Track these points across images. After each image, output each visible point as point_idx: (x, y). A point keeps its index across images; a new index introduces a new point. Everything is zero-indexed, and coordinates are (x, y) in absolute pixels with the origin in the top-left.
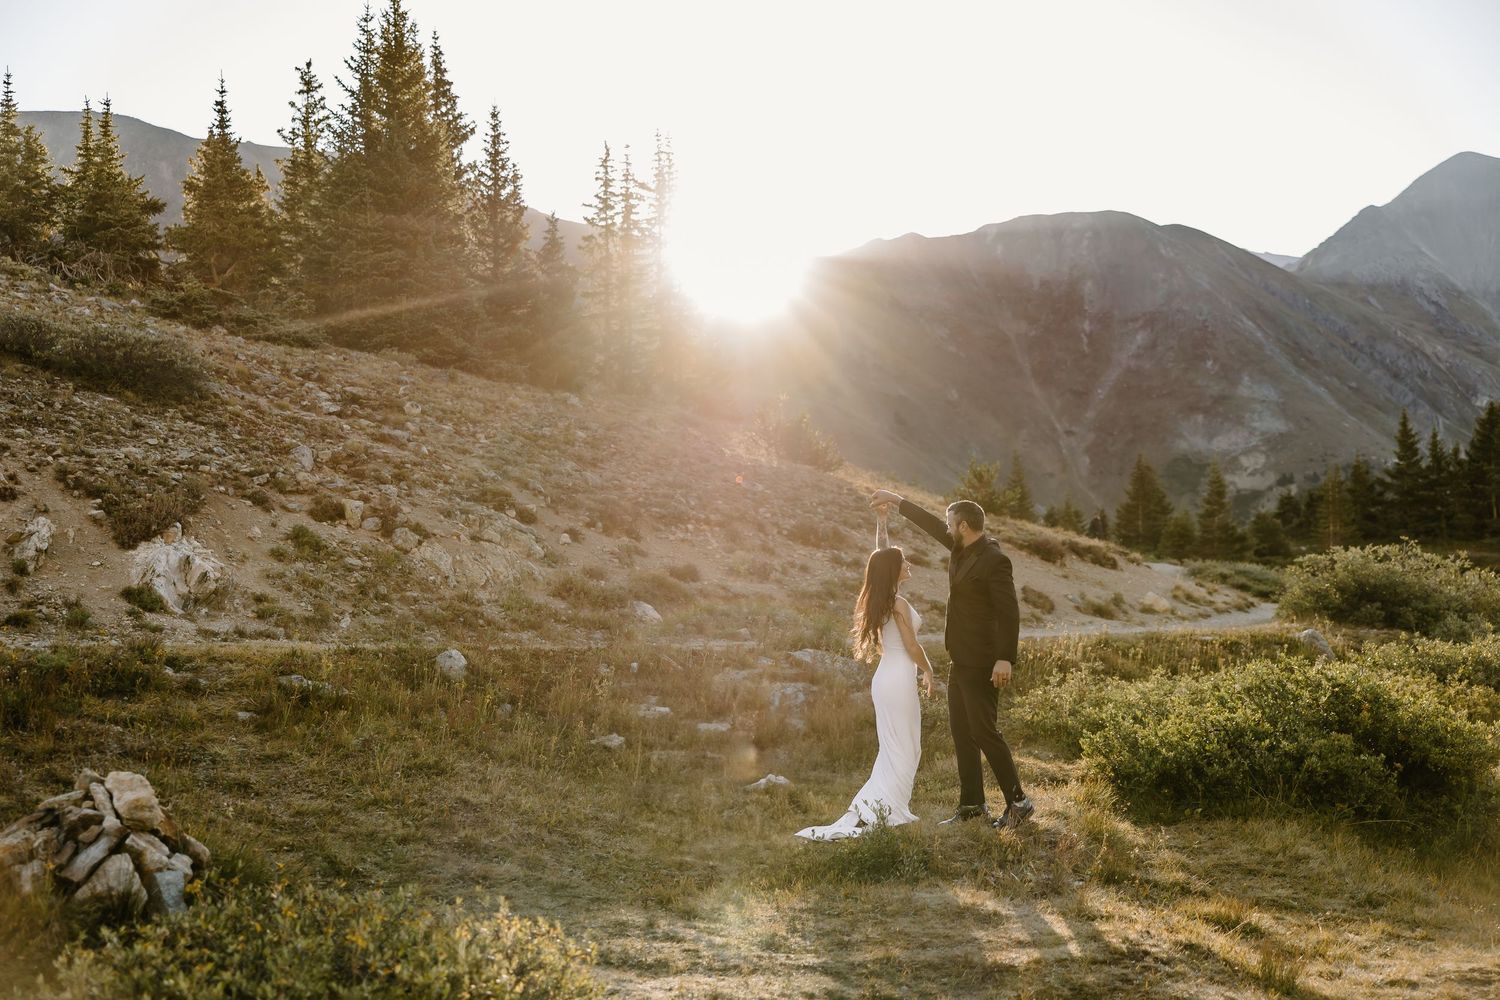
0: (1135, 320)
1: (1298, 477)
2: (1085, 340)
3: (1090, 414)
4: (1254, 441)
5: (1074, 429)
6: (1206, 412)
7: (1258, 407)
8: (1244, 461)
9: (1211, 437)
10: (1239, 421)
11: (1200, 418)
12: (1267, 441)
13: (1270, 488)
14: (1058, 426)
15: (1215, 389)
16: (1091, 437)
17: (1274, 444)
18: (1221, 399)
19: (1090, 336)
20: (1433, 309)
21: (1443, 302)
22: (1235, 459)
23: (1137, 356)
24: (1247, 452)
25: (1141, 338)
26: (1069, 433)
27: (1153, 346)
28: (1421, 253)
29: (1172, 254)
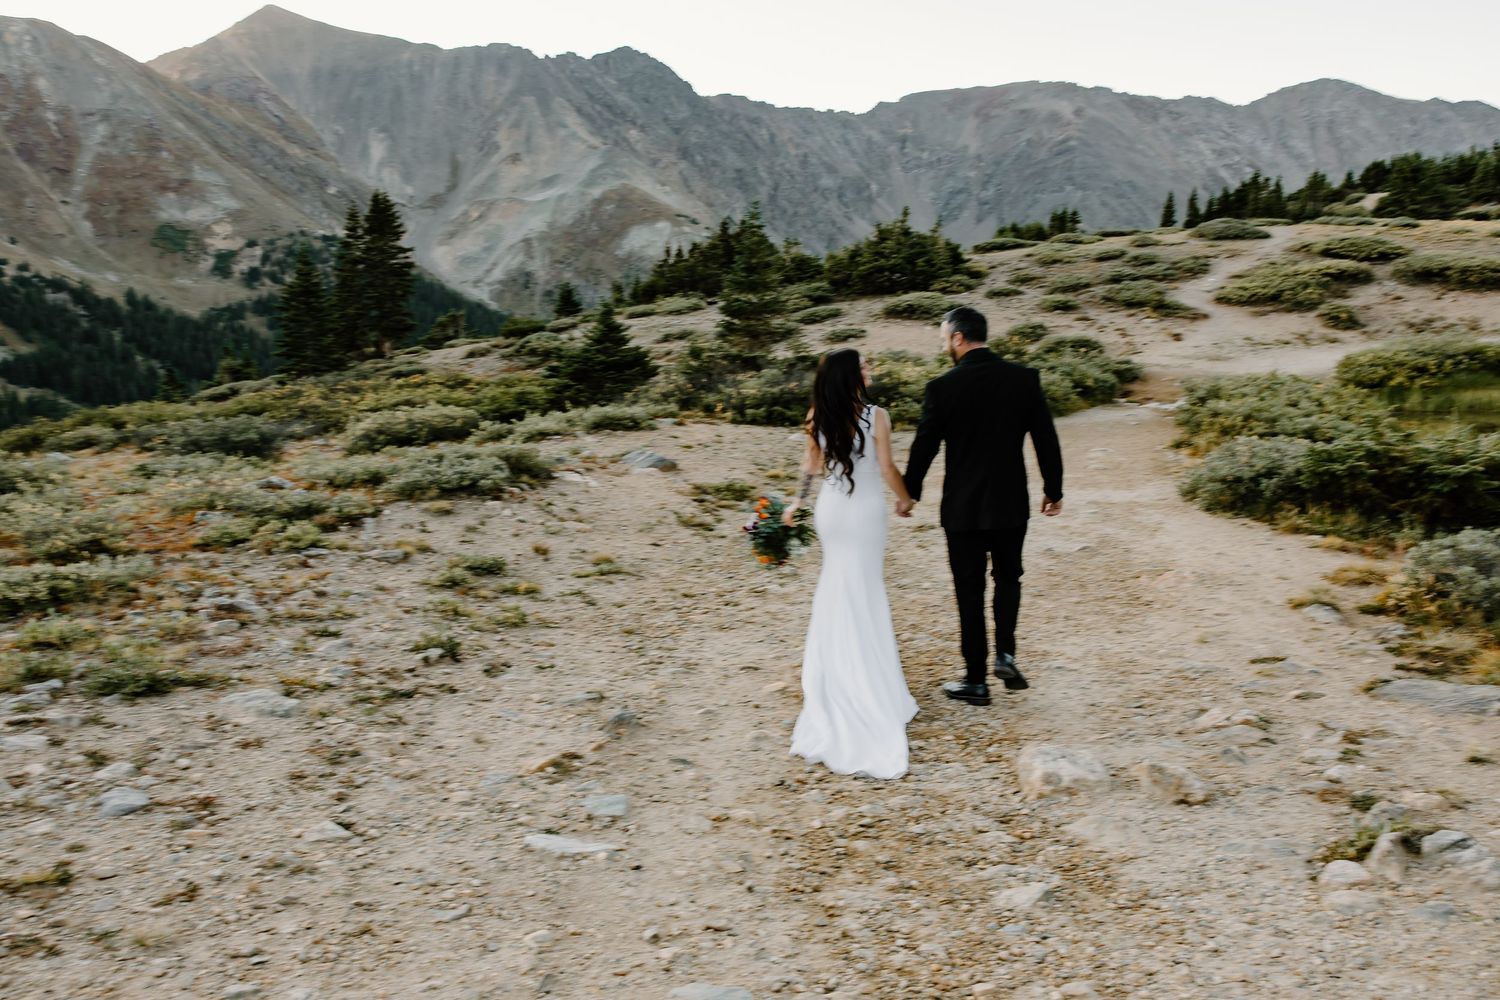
0: (91, 114)
1: (260, 242)
2: (54, 128)
3: (78, 189)
4: (220, 215)
5: (67, 199)
6: (175, 190)
7: (214, 189)
8: (217, 229)
9: (184, 209)
10: (203, 199)
11: (172, 195)
12: (230, 214)
13: (241, 249)
14: (53, 196)
15: (176, 174)
16: (85, 207)
17: (235, 217)
18: (184, 183)
19: (56, 124)
20: (275, 120)
21: (282, 115)
22: (208, 228)
23: (103, 144)
24: (217, 222)
25: (101, 130)
26: (64, 202)
27: (114, 137)
28: (257, 78)
29: (103, 64)
